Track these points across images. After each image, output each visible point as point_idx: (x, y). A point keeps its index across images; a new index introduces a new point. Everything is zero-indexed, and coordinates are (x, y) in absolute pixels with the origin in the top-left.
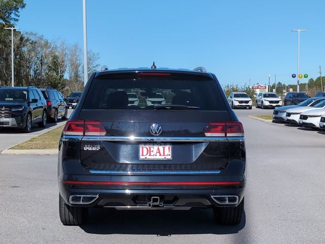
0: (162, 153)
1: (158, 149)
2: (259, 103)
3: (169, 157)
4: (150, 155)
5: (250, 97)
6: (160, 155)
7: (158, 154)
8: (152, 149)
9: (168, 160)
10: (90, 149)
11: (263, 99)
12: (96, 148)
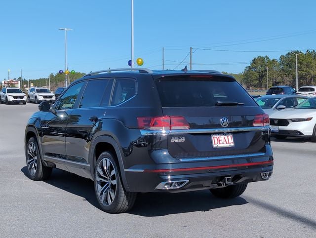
0: (228, 142)
1: (224, 138)
2: (32, 98)
3: (232, 144)
4: (220, 144)
5: (24, 93)
6: (227, 143)
7: (225, 142)
8: (220, 138)
9: (232, 147)
10: (177, 141)
11: (37, 94)
12: (182, 140)
